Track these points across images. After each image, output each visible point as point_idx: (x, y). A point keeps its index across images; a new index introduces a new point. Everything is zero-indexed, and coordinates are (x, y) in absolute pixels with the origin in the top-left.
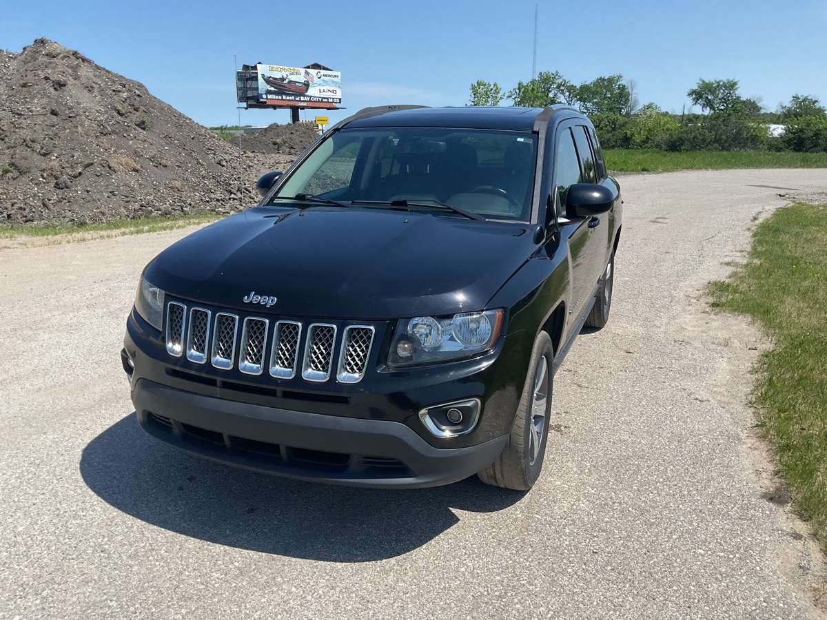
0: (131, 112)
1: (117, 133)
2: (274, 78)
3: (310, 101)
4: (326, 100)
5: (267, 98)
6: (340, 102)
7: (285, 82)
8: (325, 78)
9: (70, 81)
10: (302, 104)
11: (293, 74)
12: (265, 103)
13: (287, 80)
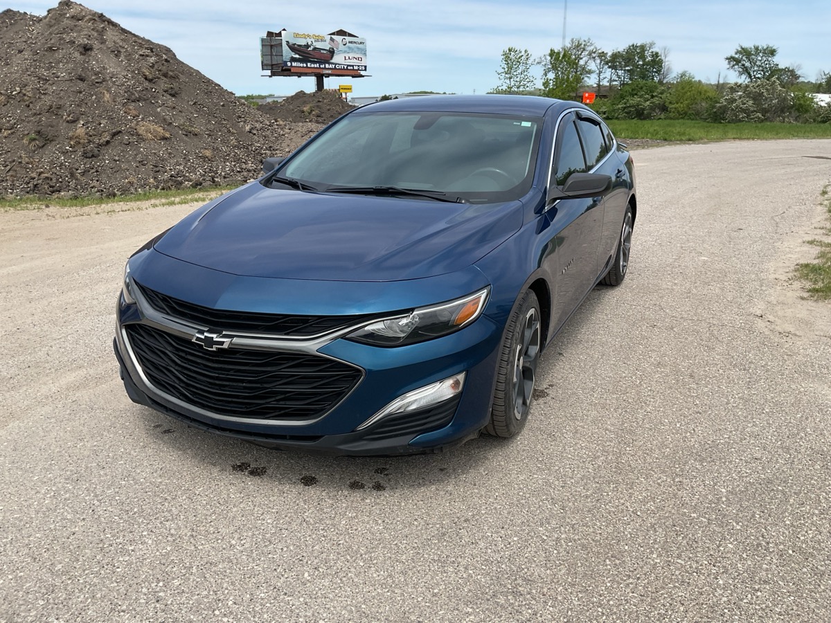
0: (159, 78)
1: (145, 100)
2: (299, 45)
4: (352, 68)
6: (365, 70)
7: (309, 49)
8: (350, 45)
9: (96, 45)
10: (327, 72)
12: (290, 70)
13: (312, 47)
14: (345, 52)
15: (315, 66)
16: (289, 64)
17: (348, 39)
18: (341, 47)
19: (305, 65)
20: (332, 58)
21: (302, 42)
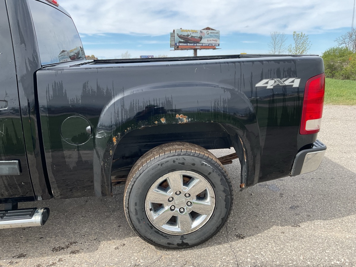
3: (202, 45)
4: (211, 45)
5: (179, 45)
6: (219, 45)
7: (189, 37)
8: (211, 34)
11: (194, 33)
14: (208, 38)
15: (192, 45)
17: (210, 31)
18: (206, 35)
19: (186, 44)
20: (201, 41)
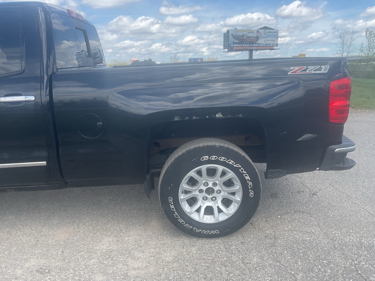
2: (238, 36)
3: (259, 46)
4: (269, 45)
5: (233, 46)
6: (277, 46)
7: (244, 37)
10: (254, 48)
11: (250, 33)
12: (233, 48)
13: (246, 36)
14: (265, 37)
15: (247, 45)
16: (232, 45)
17: (267, 31)
18: (263, 35)
19: (241, 45)
20: (257, 41)
21: (241, 34)
